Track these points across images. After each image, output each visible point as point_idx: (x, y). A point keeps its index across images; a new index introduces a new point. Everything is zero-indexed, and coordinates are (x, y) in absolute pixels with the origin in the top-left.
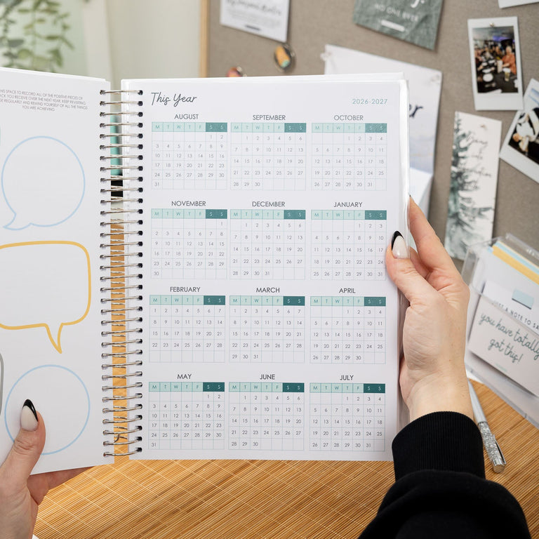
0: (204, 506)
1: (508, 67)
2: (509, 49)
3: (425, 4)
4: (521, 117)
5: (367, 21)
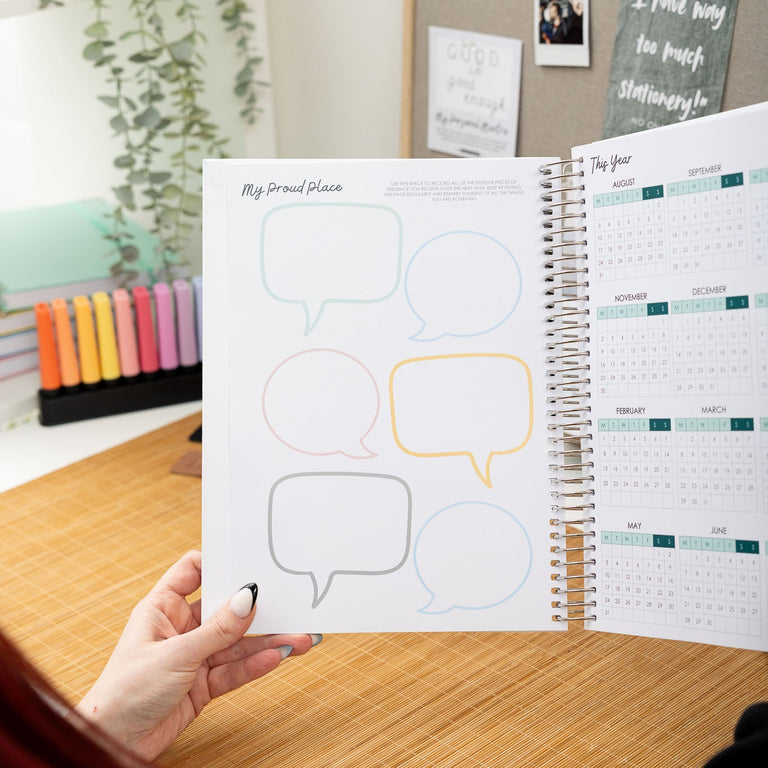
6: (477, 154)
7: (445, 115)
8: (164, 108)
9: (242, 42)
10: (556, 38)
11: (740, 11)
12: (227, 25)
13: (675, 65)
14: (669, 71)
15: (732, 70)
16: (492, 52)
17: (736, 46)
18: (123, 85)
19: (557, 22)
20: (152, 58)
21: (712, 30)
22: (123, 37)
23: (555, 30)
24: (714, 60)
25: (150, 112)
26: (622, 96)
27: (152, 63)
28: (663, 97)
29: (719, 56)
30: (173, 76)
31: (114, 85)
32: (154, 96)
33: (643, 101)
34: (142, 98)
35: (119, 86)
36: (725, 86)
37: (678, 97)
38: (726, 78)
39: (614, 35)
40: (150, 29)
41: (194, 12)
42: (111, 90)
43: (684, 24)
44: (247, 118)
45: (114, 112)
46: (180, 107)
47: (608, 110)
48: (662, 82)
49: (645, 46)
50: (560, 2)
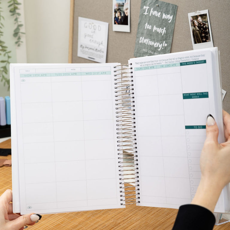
5: (140, 56)
6: (94, 59)
7: (83, 46)
9: (16, 20)
10: (119, 23)
11: (177, 17)
12: (11, 14)
13: (157, 33)
14: (155, 35)
15: (175, 35)
16: (99, 26)
17: (176, 28)
19: (120, 18)
21: (168, 22)
23: (119, 20)
24: (169, 32)
26: (140, 42)
28: (153, 43)
29: (171, 31)
33: (147, 44)
36: (172, 40)
37: (158, 43)
38: (173, 37)
39: (138, 22)
41: (1, 9)
43: (160, 20)
44: (17, 45)
47: (136, 47)
48: (153, 38)
49: (148, 26)
50: (121, 11)
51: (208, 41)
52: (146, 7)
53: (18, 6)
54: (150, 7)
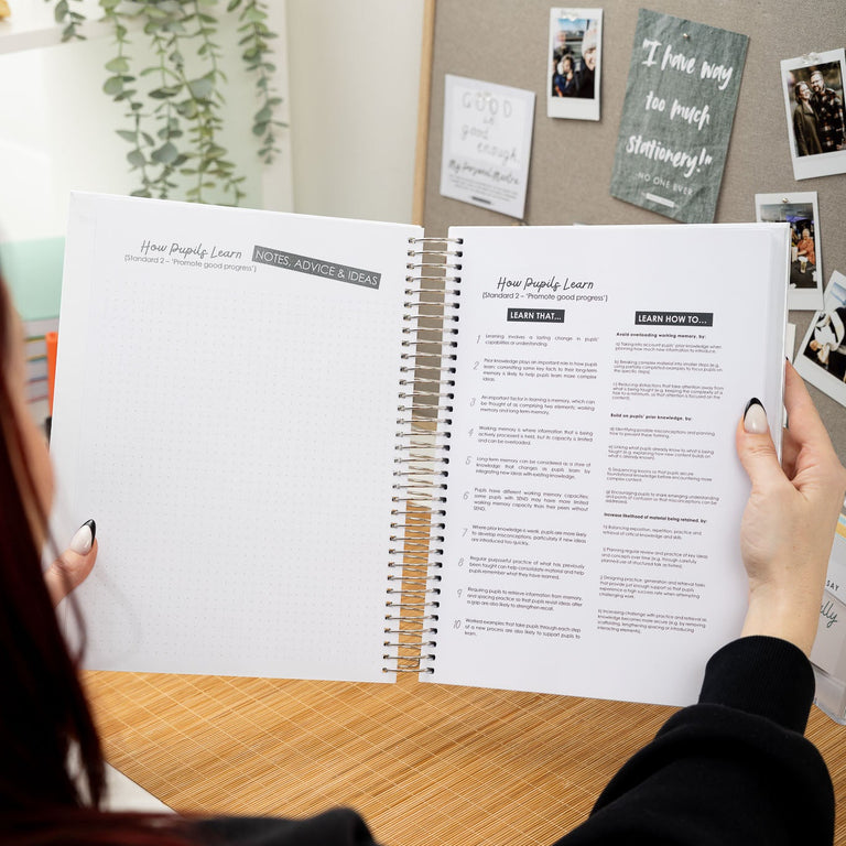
0: (394, 790)
1: (804, 255)
2: (806, 232)
3: (701, 173)
4: (820, 319)
5: (628, 193)
6: (488, 202)
7: (457, 163)
8: (182, 145)
9: (262, 83)
10: (568, 92)
11: (746, 73)
12: (248, 65)
13: (682, 122)
14: (676, 129)
15: (737, 130)
16: (506, 102)
17: (741, 106)
18: (142, 120)
19: (570, 76)
20: (172, 95)
21: (718, 91)
22: (144, 73)
23: (567, 83)
24: (720, 120)
25: (168, 148)
26: (630, 151)
27: (172, 99)
28: (669, 153)
29: (725, 116)
30: (193, 113)
31: (133, 119)
32: (172, 132)
33: (650, 157)
34: (160, 133)
35: (137, 121)
36: (729, 145)
37: (684, 154)
38: (731, 137)
39: (625, 91)
40: (171, 66)
41: (216, 51)
42: (130, 125)
43: (692, 83)
44: (265, 158)
45: (131, 147)
46: (198, 144)
47: (617, 166)
48: (669, 139)
49: (655, 103)
50: (573, 57)
51: (841, 147)
52: (652, 43)
53: (269, 42)
54: (662, 42)
